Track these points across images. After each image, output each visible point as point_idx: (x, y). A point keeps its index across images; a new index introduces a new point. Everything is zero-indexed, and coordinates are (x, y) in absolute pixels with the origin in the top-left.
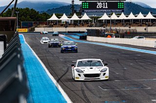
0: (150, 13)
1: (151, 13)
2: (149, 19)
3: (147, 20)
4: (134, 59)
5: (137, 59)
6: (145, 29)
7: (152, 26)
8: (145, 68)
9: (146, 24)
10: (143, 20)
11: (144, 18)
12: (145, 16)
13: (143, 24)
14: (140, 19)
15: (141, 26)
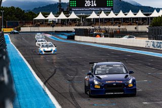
0: (140, 11)
1: (142, 11)
2: (140, 18)
3: (137, 19)
4: (124, 60)
5: (126, 60)
6: (136, 28)
7: (142, 25)
9: (137, 23)
10: (133, 18)
11: (134, 16)
13: (133, 22)
14: (131, 18)
15: (131, 24)
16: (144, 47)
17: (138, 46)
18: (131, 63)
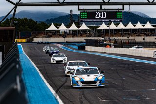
0: (148, 22)
1: (150, 22)
2: (148, 29)
3: (146, 30)
4: (133, 69)
5: (135, 69)
6: (144, 39)
7: (150, 36)
8: (144, 79)
9: (145, 34)
10: (142, 29)
11: (142, 27)
12: (143, 26)
13: (142, 33)
14: (139, 29)
15: (139, 35)
16: (152, 57)
17: (146, 56)
18: (139, 72)
